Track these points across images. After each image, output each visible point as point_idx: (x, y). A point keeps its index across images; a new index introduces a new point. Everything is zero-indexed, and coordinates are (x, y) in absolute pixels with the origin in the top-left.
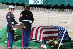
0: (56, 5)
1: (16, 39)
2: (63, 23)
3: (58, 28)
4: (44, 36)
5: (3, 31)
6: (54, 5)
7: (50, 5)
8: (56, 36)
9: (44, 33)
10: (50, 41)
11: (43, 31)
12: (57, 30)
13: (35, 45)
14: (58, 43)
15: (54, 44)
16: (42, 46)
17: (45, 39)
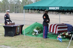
0: (68, 10)
1: (40, 32)
2: (66, 22)
3: (67, 25)
4: (58, 30)
5: (30, 27)
6: (66, 10)
7: (64, 10)
8: (66, 30)
9: (59, 28)
10: (63, 33)
11: (58, 27)
12: (67, 26)
13: (53, 36)
14: (68, 34)
15: (65, 35)
16: (58, 36)
17: (59, 32)
